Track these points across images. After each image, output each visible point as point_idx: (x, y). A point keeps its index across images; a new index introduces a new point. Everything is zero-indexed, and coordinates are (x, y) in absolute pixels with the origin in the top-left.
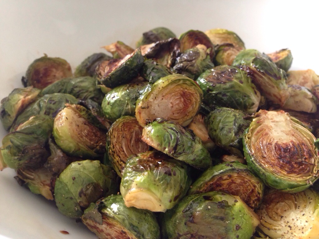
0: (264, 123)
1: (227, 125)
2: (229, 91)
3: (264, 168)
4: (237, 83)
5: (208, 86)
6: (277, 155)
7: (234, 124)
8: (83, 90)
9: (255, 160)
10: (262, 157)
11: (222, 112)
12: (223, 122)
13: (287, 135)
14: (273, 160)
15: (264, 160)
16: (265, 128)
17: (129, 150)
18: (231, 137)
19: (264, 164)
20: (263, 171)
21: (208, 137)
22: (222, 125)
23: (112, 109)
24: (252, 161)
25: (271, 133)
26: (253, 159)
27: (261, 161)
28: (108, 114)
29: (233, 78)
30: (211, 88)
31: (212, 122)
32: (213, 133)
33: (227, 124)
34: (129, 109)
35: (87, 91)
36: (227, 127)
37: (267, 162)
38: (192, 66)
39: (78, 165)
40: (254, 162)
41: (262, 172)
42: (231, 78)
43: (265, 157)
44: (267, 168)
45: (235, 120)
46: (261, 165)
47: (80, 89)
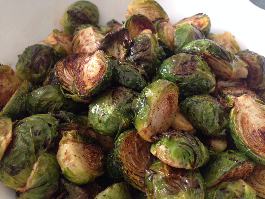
0: (241, 111)
1: (209, 117)
2: (197, 81)
3: (260, 156)
4: (201, 72)
5: (177, 78)
6: (263, 141)
7: (215, 115)
8: (51, 102)
9: (251, 150)
10: (254, 146)
11: (200, 104)
12: (205, 115)
13: (260, 118)
14: (263, 147)
15: (257, 148)
16: (244, 116)
17: (137, 162)
18: (217, 127)
19: (259, 152)
20: (260, 158)
21: (192, 127)
22: (205, 117)
23: (106, 127)
24: (249, 151)
25: (250, 120)
26: (249, 150)
27: (256, 150)
28: (102, 131)
29: (196, 68)
30: (180, 80)
31: (194, 115)
32: (198, 124)
33: (209, 115)
34: (124, 124)
35: (55, 102)
36: (210, 118)
37: (260, 150)
38: (149, 55)
39: (104, 197)
40: (251, 152)
41: (258, 158)
42: (195, 68)
43: (257, 146)
44: (262, 155)
45: (214, 110)
46: (257, 154)
47: (48, 101)
